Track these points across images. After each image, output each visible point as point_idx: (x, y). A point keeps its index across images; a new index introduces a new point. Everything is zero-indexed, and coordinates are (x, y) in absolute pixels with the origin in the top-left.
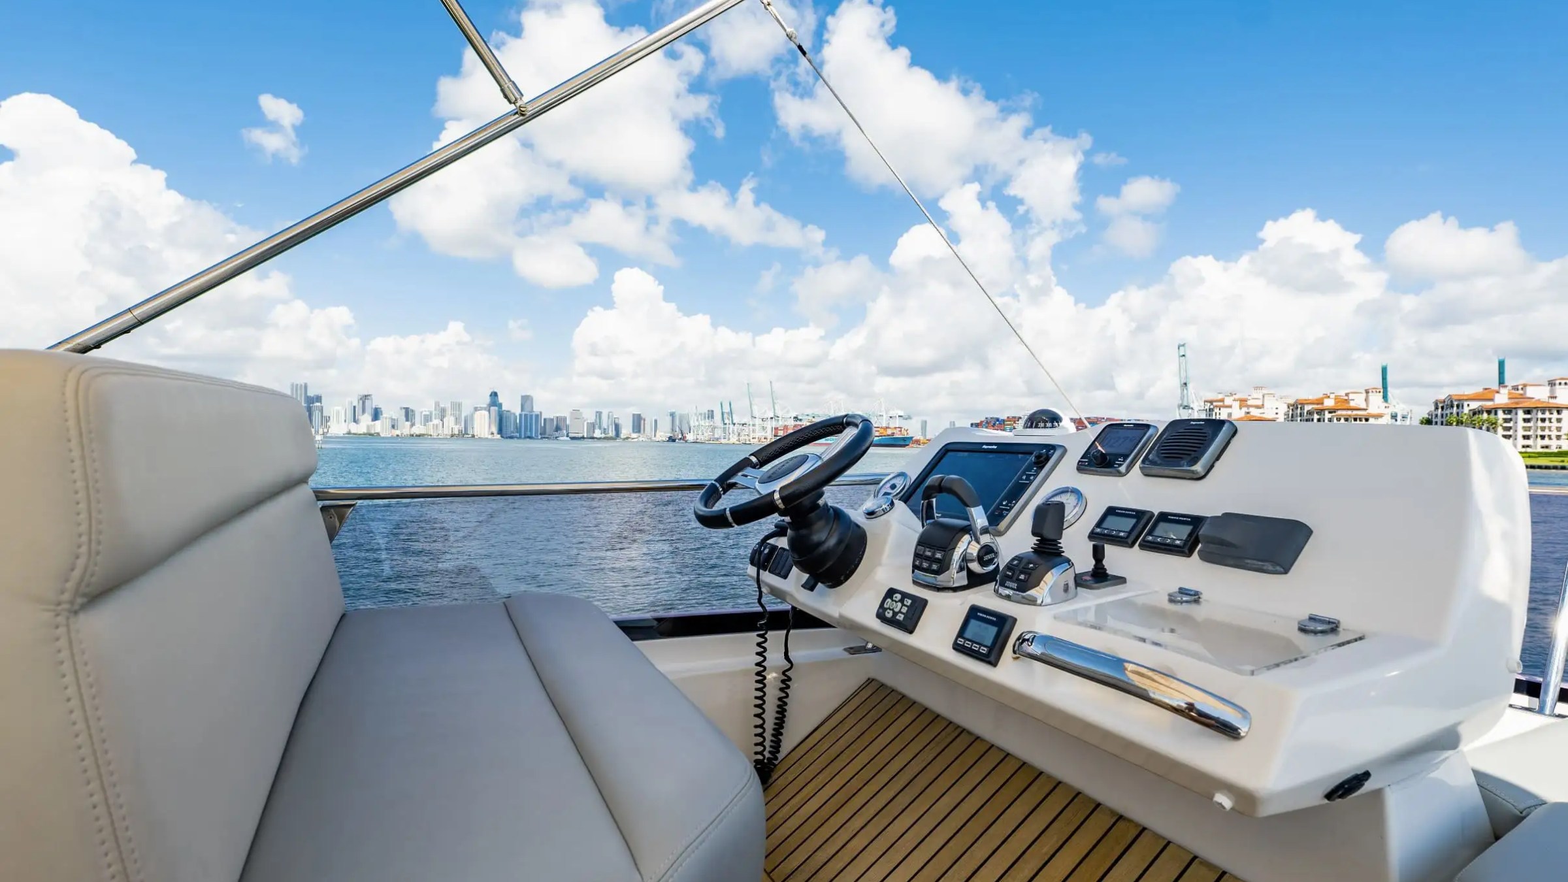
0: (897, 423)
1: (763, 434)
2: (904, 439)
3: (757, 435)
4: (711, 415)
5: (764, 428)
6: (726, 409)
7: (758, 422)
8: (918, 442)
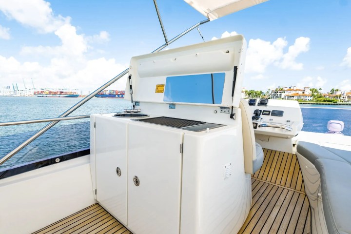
0: (75, 91)
1: (30, 94)
2: (77, 95)
3: (28, 94)
4: (9, 87)
5: (30, 92)
6: (15, 86)
7: (28, 90)
8: (81, 96)
